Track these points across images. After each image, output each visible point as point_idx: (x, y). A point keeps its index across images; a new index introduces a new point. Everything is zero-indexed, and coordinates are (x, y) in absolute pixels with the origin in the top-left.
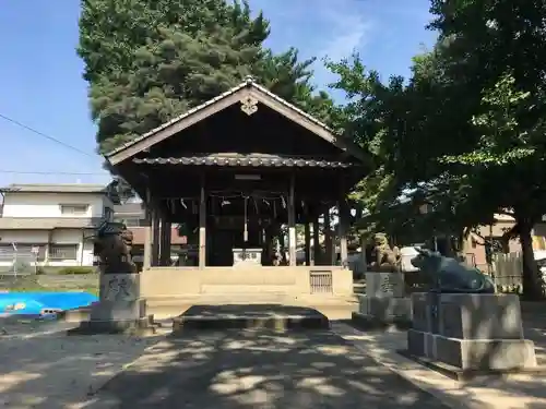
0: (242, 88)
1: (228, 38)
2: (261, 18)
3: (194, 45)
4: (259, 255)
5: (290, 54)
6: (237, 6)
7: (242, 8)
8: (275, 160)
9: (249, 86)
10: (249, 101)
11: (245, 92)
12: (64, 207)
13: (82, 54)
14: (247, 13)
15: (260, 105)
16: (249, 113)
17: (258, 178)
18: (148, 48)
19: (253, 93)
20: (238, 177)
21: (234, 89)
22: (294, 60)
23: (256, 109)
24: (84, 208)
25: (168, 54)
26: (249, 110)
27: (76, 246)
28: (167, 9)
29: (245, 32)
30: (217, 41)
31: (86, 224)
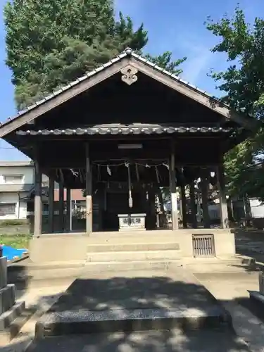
0: (121, 59)
1: (116, 44)
2: (141, 29)
3: (89, 50)
4: (143, 220)
5: (165, 55)
6: (123, 21)
7: (127, 22)
8: (156, 128)
9: (129, 56)
10: (129, 71)
11: (125, 62)
12: (6, 177)
13: (9, 64)
14: (130, 26)
15: (140, 74)
16: (129, 82)
17: (140, 146)
18: (55, 55)
19: (133, 64)
20: (121, 147)
21: (114, 61)
22: (168, 60)
23: (136, 79)
24: (20, 177)
25: (70, 58)
26: (129, 80)
27: (14, 204)
28: (69, 24)
29: (129, 40)
30: (108, 47)
31: (20, 188)
